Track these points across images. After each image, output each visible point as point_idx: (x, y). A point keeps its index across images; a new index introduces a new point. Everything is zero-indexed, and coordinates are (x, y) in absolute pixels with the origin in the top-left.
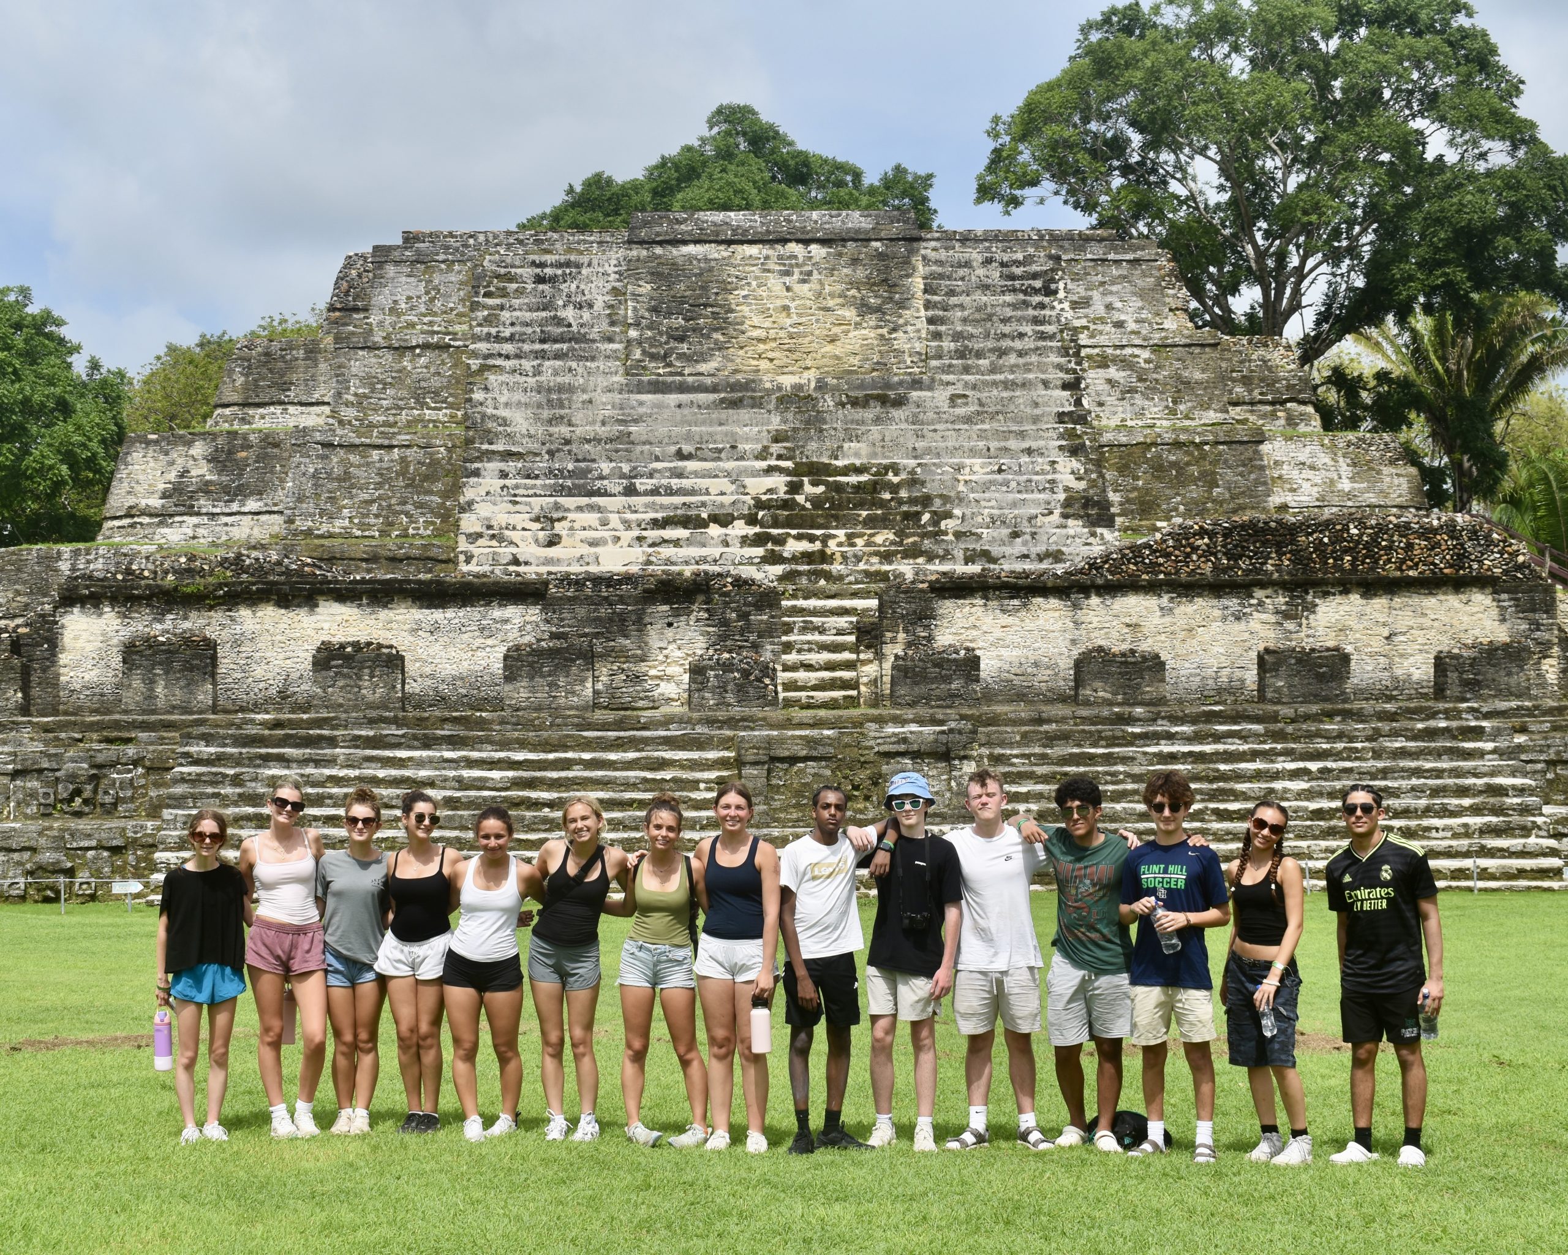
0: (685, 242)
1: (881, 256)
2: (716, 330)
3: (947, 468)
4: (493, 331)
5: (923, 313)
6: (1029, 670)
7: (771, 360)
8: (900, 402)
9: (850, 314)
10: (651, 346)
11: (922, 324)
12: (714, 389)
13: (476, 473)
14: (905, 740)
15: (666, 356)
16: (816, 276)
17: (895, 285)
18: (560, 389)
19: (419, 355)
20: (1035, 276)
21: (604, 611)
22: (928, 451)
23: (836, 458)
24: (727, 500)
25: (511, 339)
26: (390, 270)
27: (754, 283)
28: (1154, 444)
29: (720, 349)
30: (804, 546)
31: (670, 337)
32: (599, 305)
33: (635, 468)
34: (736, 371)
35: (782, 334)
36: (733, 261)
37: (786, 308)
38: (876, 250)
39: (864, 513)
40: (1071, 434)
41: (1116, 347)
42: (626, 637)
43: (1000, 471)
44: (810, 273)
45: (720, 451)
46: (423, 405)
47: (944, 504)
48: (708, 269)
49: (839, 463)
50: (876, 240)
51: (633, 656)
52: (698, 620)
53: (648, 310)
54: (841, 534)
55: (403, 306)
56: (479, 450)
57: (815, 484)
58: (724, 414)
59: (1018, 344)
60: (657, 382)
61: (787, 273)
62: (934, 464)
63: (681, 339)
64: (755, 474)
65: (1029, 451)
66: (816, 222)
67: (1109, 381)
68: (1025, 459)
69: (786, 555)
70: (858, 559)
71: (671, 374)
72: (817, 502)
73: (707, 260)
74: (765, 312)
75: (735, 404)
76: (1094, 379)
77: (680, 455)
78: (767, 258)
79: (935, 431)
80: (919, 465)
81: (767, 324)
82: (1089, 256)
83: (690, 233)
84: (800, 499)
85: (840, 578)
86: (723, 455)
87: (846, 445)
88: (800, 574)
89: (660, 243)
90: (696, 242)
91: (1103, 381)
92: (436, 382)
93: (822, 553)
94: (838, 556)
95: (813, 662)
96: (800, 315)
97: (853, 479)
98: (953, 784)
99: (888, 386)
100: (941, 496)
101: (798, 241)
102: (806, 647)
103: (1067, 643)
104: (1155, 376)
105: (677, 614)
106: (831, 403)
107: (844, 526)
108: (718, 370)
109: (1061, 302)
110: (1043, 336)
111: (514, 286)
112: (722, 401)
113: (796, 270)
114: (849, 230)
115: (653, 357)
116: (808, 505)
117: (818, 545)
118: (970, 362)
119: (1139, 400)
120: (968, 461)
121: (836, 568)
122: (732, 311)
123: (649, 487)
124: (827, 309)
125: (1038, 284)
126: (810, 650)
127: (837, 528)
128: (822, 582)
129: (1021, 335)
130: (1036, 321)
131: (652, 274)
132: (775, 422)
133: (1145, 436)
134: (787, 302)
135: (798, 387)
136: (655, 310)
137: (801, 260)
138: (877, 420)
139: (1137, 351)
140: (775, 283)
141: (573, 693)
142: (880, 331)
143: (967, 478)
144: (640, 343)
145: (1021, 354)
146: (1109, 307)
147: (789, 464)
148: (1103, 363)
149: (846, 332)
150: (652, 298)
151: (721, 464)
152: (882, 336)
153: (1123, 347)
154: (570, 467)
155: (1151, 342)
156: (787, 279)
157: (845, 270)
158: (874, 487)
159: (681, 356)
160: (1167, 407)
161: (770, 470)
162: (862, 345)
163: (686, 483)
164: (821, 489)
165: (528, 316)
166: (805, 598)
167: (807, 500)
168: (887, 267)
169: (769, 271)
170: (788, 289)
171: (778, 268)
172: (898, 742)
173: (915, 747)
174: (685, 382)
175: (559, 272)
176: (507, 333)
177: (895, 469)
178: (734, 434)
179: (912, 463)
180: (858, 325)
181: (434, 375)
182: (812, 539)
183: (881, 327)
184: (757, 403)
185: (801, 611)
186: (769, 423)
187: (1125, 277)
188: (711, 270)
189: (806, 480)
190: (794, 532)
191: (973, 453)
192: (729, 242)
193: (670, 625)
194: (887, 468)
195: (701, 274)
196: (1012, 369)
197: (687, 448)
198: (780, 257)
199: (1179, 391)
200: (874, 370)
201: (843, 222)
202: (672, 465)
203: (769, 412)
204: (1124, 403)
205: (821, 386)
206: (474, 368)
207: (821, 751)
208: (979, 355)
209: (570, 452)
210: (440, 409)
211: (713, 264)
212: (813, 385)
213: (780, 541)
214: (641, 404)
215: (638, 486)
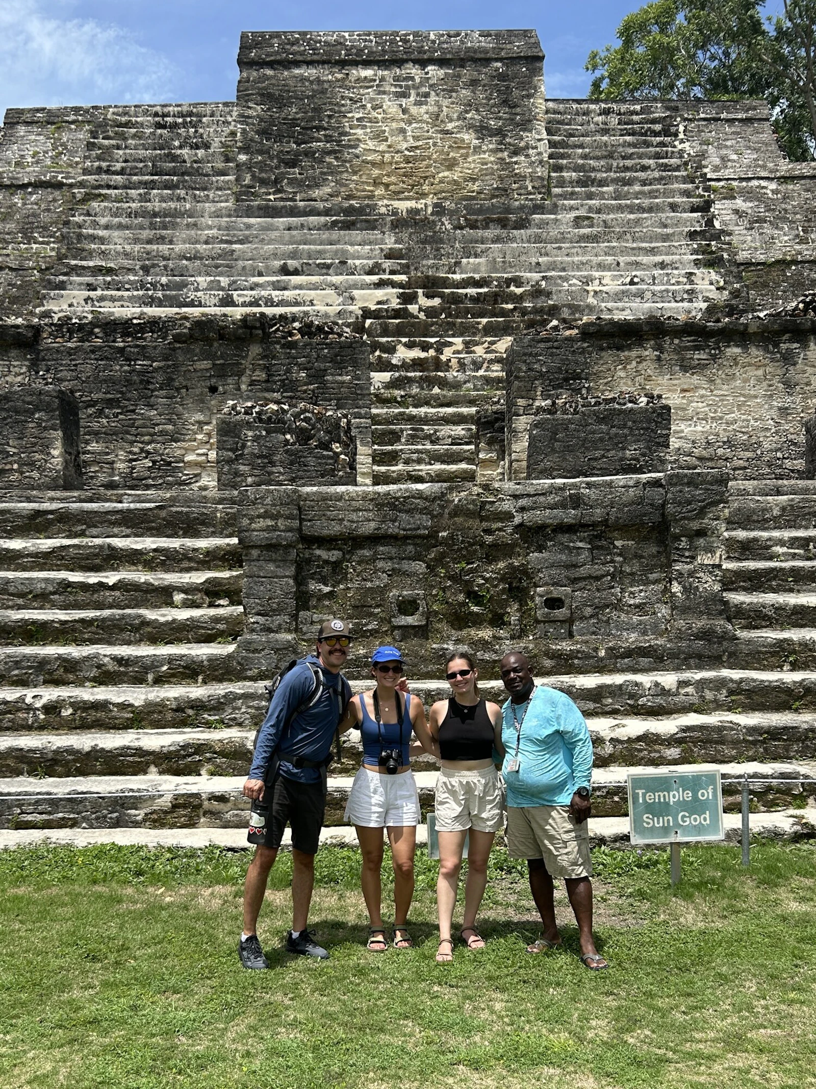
0: (297, 64)
1: (502, 77)
2: (329, 153)
3: (574, 281)
4: (104, 165)
5: (544, 135)
6: (720, 451)
7: (387, 186)
8: (521, 224)
9: (469, 137)
10: (261, 171)
11: (543, 147)
12: (327, 212)
13: (62, 286)
14: (576, 501)
15: (276, 181)
16: (433, 98)
17: (515, 106)
18: (166, 214)
19: (30, 193)
20: (654, 121)
21: (119, 368)
22: (552, 267)
23: (454, 273)
24: (333, 310)
25: (122, 172)
26: (21, 130)
27: (369, 106)
28: (794, 262)
29: (331, 174)
30: (417, 353)
31: (281, 161)
32: (215, 146)
33: (235, 282)
34: (349, 197)
35: (397, 157)
36: (347, 83)
37: (403, 131)
38: (497, 69)
39: (484, 321)
40: (705, 250)
41: (741, 179)
42: (151, 406)
43: (632, 283)
44: (427, 95)
45: (328, 267)
46: (30, 240)
47: (573, 313)
48: (321, 89)
49: (457, 277)
50: (497, 60)
51: (162, 433)
52: (252, 383)
53: (257, 132)
54: (458, 341)
55: (30, 160)
56: (68, 265)
57: (428, 296)
58: (335, 234)
59: (642, 175)
60: (267, 207)
61: (405, 95)
62: (560, 277)
63: (293, 164)
64: (367, 286)
65: (662, 265)
66: (434, 42)
67: (736, 212)
68: (657, 272)
69: (394, 361)
70: (477, 366)
71: (282, 199)
72: (431, 312)
73: (319, 81)
74: (379, 136)
75: (348, 226)
76: (722, 210)
77: (285, 270)
78: (382, 79)
79: (560, 248)
80: (544, 278)
81: (383, 147)
82: (702, 116)
83: (302, 53)
84: (413, 308)
85: (457, 385)
86: (331, 271)
87: (464, 261)
88: (410, 380)
89: (271, 65)
90: (309, 63)
91: (730, 212)
92: (45, 218)
93: (437, 360)
94: (454, 362)
95: (423, 474)
96: (416, 138)
97: (472, 291)
98: (676, 588)
99: (508, 210)
100: (570, 306)
101: (415, 62)
102: (415, 456)
103: (774, 413)
104: (783, 206)
105: (222, 372)
106: (449, 227)
107: (461, 335)
108: (331, 196)
109: (682, 141)
110: (666, 168)
111: (133, 131)
112: (334, 223)
113: (413, 92)
114: (468, 49)
115: (263, 182)
116: (422, 316)
117: (432, 352)
118: (593, 189)
119: (768, 230)
120: (597, 274)
121: (453, 374)
122: (346, 134)
123: (248, 299)
124: (447, 132)
125: (658, 127)
126: (419, 461)
127: (453, 336)
128: (436, 390)
129: (644, 168)
130: (657, 156)
131: (262, 95)
132: (390, 242)
133: (785, 254)
134: (403, 125)
135: (413, 212)
136: (263, 133)
137: (418, 80)
138: (497, 240)
139: (763, 183)
140: (391, 106)
141: (32, 464)
142: (500, 155)
143: (598, 289)
144: (250, 168)
145: (644, 183)
146: (724, 159)
147: (403, 278)
148: (730, 195)
149: (465, 157)
150: (261, 120)
151: (329, 278)
152: (503, 159)
153: (749, 179)
154: (164, 280)
155: (778, 174)
156: (404, 102)
157: (464, 91)
158: (496, 297)
159: (292, 182)
160: (797, 236)
161: (380, 284)
162: (481, 170)
163: (288, 294)
164: (436, 302)
165: (142, 153)
166: (415, 406)
167: (420, 310)
168: (507, 87)
169: (384, 93)
170: (405, 111)
171: (393, 89)
172: (562, 505)
173: (598, 513)
174: (296, 207)
175: (180, 120)
176: (118, 166)
177: (518, 282)
178: (345, 252)
179: (536, 276)
180: (477, 150)
181: (44, 211)
182: (425, 347)
183: (501, 150)
184: (371, 226)
185: (411, 419)
186: (382, 242)
187: (738, 133)
188: (324, 92)
189: (420, 291)
190: (404, 340)
191: (601, 266)
192: (343, 64)
193: (213, 390)
194: (508, 282)
195: (313, 96)
196: (637, 195)
197: (292, 264)
198: (397, 79)
199: (809, 220)
200: (493, 197)
201: (461, 41)
202: (274, 279)
203: (384, 233)
204: (753, 232)
205: (439, 209)
206: (79, 196)
207: (405, 522)
208: (602, 183)
209: (166, 267)
210: (48, 243)
211: (326, 86)
212: (430, 210)
213: (391, 350)
214: (249, 227)
215: (235, 297)
